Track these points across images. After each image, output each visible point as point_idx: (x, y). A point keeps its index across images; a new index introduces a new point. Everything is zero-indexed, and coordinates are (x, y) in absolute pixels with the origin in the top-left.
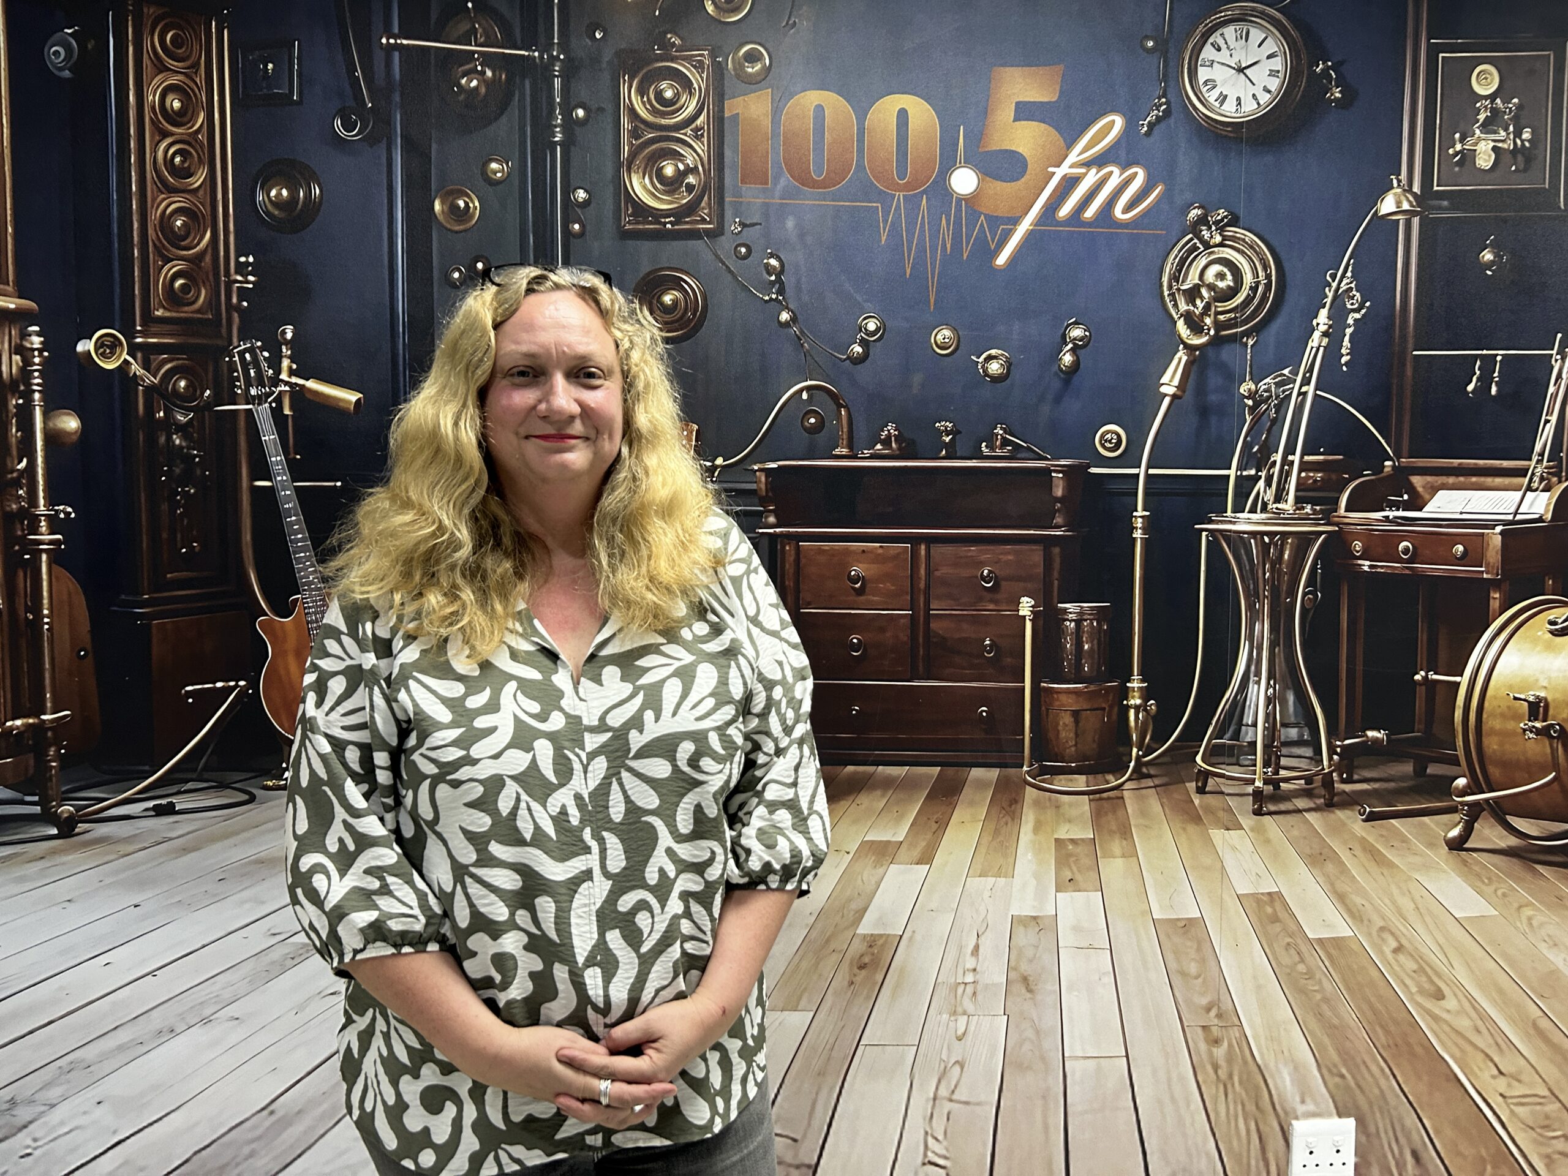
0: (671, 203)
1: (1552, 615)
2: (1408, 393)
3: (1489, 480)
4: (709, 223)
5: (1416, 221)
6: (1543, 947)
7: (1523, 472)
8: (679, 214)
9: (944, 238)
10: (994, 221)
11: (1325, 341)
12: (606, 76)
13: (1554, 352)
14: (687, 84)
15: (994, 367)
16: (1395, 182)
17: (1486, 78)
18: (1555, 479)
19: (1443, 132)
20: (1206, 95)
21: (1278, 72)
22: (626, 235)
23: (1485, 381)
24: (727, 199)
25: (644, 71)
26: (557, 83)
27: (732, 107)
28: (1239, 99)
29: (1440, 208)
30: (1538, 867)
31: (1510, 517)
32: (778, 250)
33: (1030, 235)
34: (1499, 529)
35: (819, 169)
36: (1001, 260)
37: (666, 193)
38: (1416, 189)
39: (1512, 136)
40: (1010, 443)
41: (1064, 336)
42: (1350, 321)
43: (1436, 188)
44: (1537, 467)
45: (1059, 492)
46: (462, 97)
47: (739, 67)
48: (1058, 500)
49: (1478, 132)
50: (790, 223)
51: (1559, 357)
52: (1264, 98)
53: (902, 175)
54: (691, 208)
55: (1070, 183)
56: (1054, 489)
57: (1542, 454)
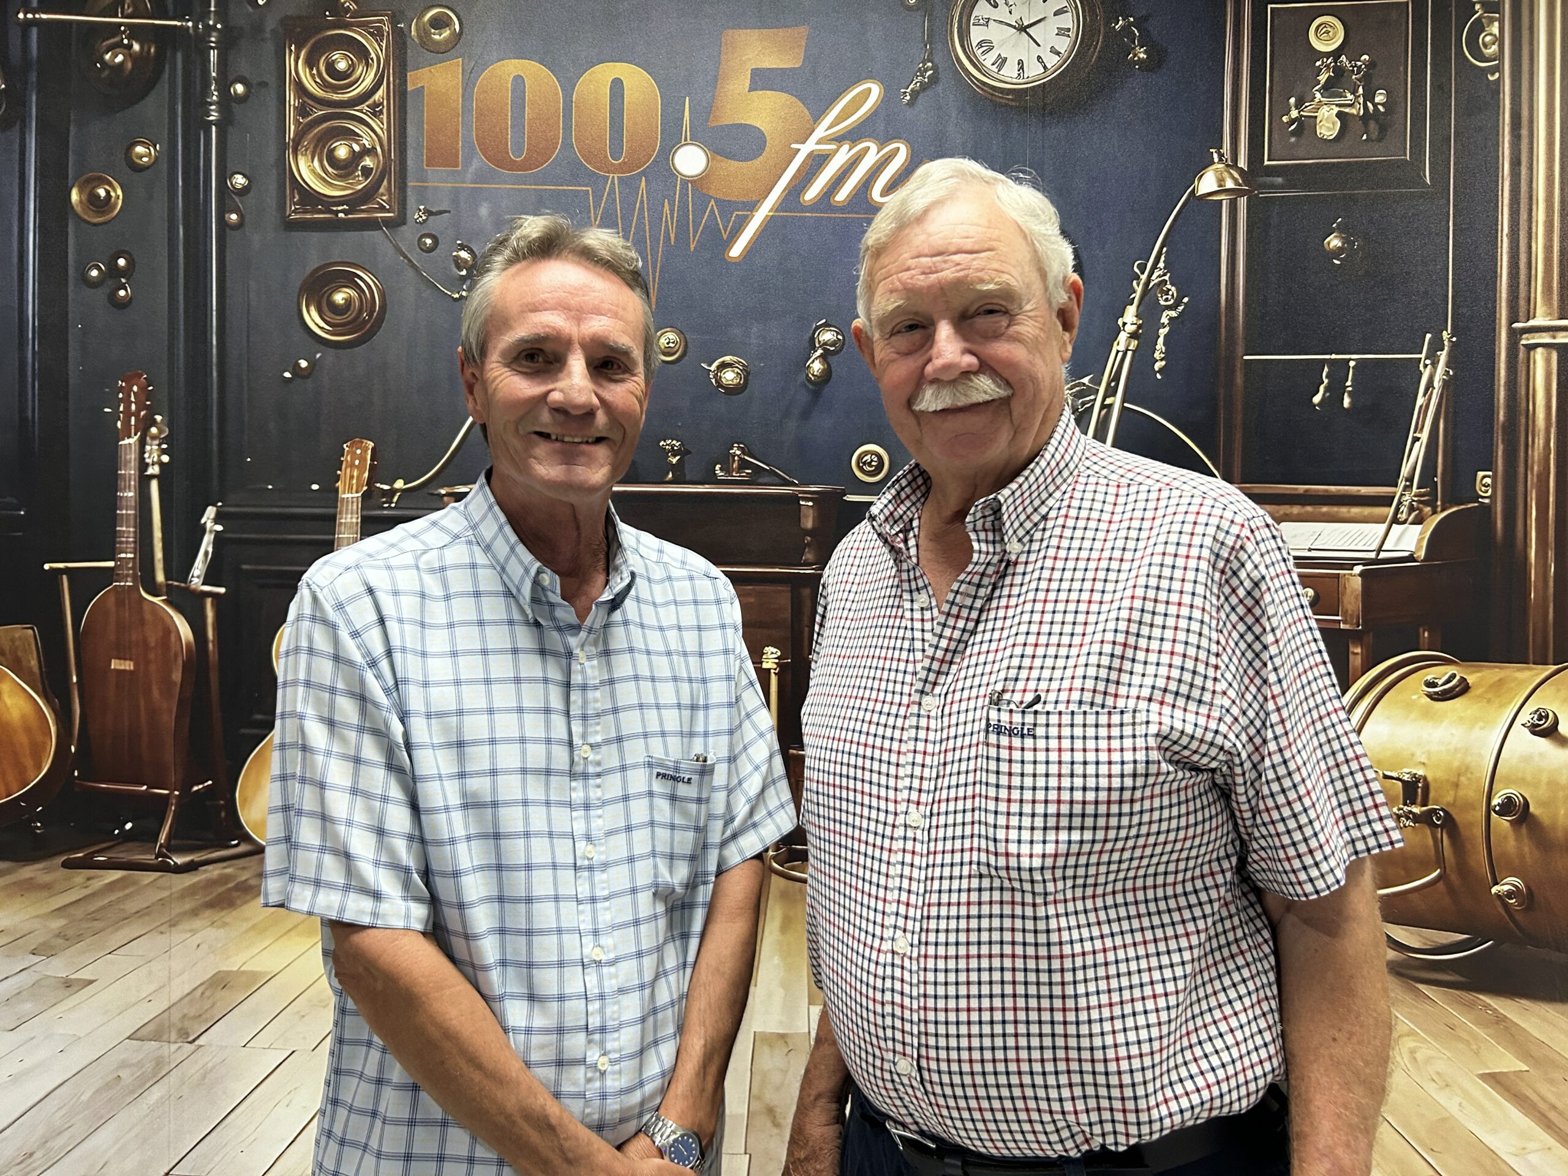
0: (345, 188)
1: (1430, 674)
2: (1239, 405)
3: (1344, 510)
4: (388, 211)
5: (1243, 202)
6: (1431, 1087)
7: (1387, 501)
8: (354, 202)
9: (667, 226)
10: (726, 207)
11: (1134, 344)
12: (269, 47)
13: (1423, 356)
14: (362, 54)
15: (729, 377)
16: (1215, 156)
17: (1328, 32)
18: (1428, 509)
19: (1275, 96)
20: (981, 59)
21: (1069, 30)
22: (291, 226)
23: (1336, 390)
24: (410, 184)
25: (312, 41)
26: (213, 55)
27: (415, 79)
28: (1021, 63)
29: (1272, 186)
30: (1421, 987)
31: (1373, 555)
32: (469, 241)
33: (770, 224)
34: (1358, 569)
35: (518, 150)
36: (736, 251)
37: (339, 177)
38: (1242, 163)
39: (1361, 100)
40: (749, 465)
41: (812, 339)
42: (1164, 320)
43: (1266, 163)
44: (1405, 495)
45: (808, 523)
46: (106, 73)
47: (424, 36)
48: (808, 532)
49: (1318, 95)
50: (484, 211)
51: (1428, 362)
52: (1052, 61)
53: (616, 153)
54: (367, 195)
55: (817, 161)
56: (803, 520)
57: (1410, 479)
